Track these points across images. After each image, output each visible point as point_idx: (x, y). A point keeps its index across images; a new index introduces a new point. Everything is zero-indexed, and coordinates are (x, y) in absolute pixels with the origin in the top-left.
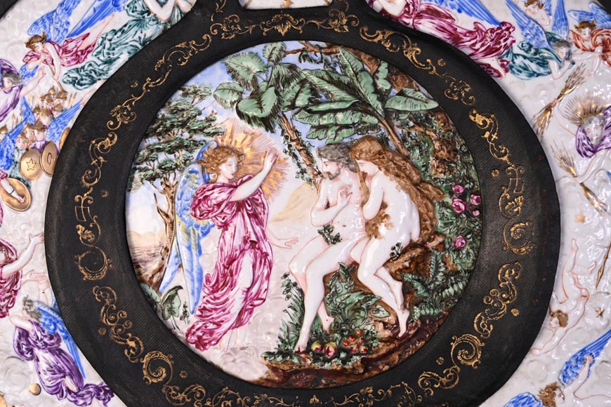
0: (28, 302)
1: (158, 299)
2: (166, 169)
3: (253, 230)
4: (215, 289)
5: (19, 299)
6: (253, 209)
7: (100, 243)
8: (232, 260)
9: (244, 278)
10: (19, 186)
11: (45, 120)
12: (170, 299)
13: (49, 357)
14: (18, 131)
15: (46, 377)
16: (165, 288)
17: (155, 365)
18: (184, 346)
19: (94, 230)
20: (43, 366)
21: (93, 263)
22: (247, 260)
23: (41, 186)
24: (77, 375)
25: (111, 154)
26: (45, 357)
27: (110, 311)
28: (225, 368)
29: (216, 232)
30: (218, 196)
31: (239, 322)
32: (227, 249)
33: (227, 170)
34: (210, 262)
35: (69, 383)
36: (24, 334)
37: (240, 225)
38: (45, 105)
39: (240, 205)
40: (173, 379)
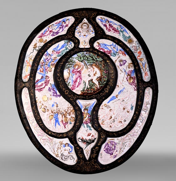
0: (50, 84)
1: (67, 84)
2: (69, 67)
3: (80, 75)
4: (75, 82)
5: (49, 83)
6: (80, 72)
7: (60, 76)
8: (77, 78)
9: (78, 81)
10: (50, 69)
11: (54, 61)
12: (69, 84)
13: (53, 91)
14: (51, 62)
15: (52, 93)
16: (68, 82)
17: (67, 92)
18: (70, 90)
19: (60, 74)
20: (52, 92)
21: (59, 79)
22: (79, 78)
23: (53, 69)
24: (56, 93)
25: (62, 65)
26: (52, 91)
27: (61, 85)
28: (76, 93)
29: (75, 75)
30: (75, 71)
31: (78, 87)
32: (76, 77)
33: (77, 67)
34: (74, 79)
35: (55, 94)
36: (49, 88)
37: (78, 74)
38: (54, 59)
39: (78, 72)
40: (69, 94)
